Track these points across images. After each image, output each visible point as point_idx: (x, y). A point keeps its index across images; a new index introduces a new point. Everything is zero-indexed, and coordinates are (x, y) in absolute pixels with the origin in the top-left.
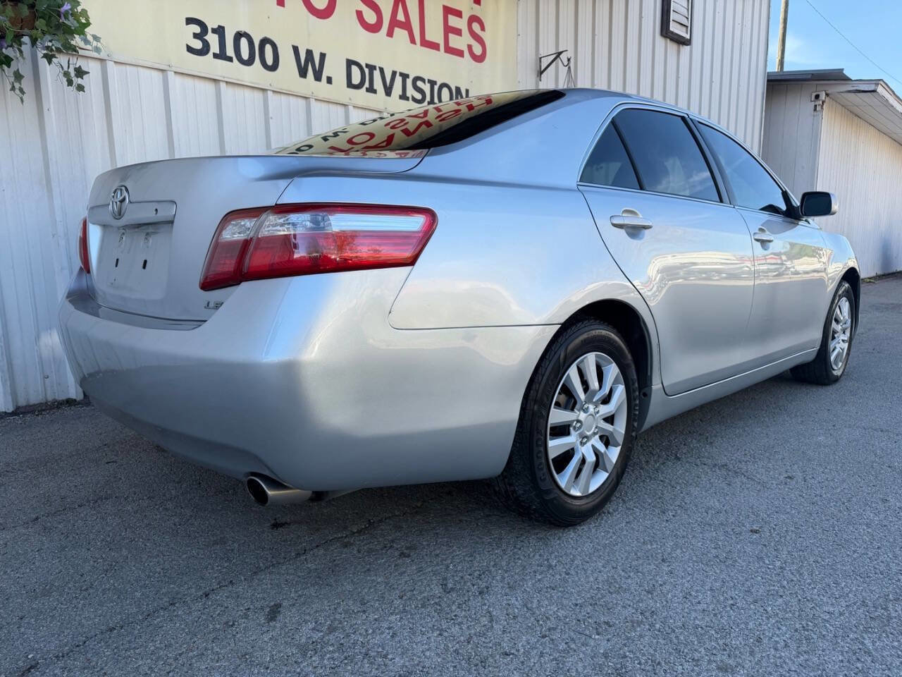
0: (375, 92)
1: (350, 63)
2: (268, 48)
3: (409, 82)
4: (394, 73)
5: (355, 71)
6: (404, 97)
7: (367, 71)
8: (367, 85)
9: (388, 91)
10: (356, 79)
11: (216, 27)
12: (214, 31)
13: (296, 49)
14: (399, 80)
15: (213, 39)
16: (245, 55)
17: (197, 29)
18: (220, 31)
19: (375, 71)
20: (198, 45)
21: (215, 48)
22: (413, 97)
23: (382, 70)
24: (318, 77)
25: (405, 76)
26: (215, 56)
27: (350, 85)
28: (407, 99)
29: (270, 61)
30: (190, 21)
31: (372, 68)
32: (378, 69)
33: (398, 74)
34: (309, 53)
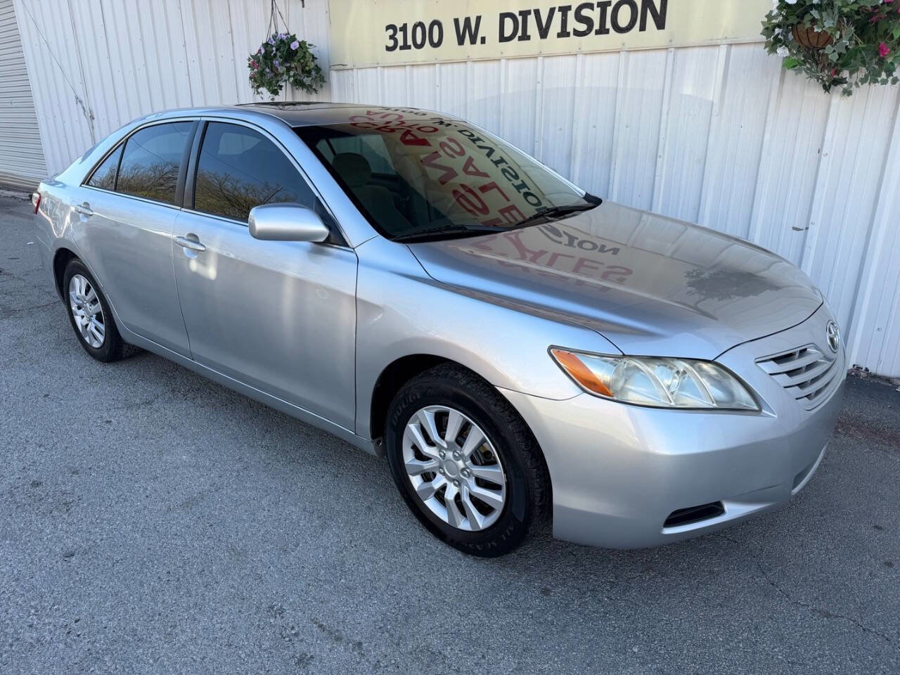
0: (528, 38)
1: (503, 16)
2: (436, 28)
3: (571, 14)
4: (552, 11)
5: (509, 23)
6: (564, 33)
7: (520, 19)
8: (520, 33)
9: (544, 33)
10: (508, 31)
11: (401, 26)
12: (401, 30)
13: (456, 21)
14: (558, 16)
15: (400, 36)
16: (419, 41)
17: (391, 32)
18: (404, 28)
19: (529, 17)
20: (391, 43)
21: (401, 43)
22: (575, 30)
23: (537, 12)
24: (473, 41)
25: (564, 10)
26: (401, 48)
27: (503, 39)
28: (568, 35)
29: (436, 40)
30: (388, 28)
31: (525, 14)
32: (533, 12)
33: (557, 10)
34: (467, 20)
